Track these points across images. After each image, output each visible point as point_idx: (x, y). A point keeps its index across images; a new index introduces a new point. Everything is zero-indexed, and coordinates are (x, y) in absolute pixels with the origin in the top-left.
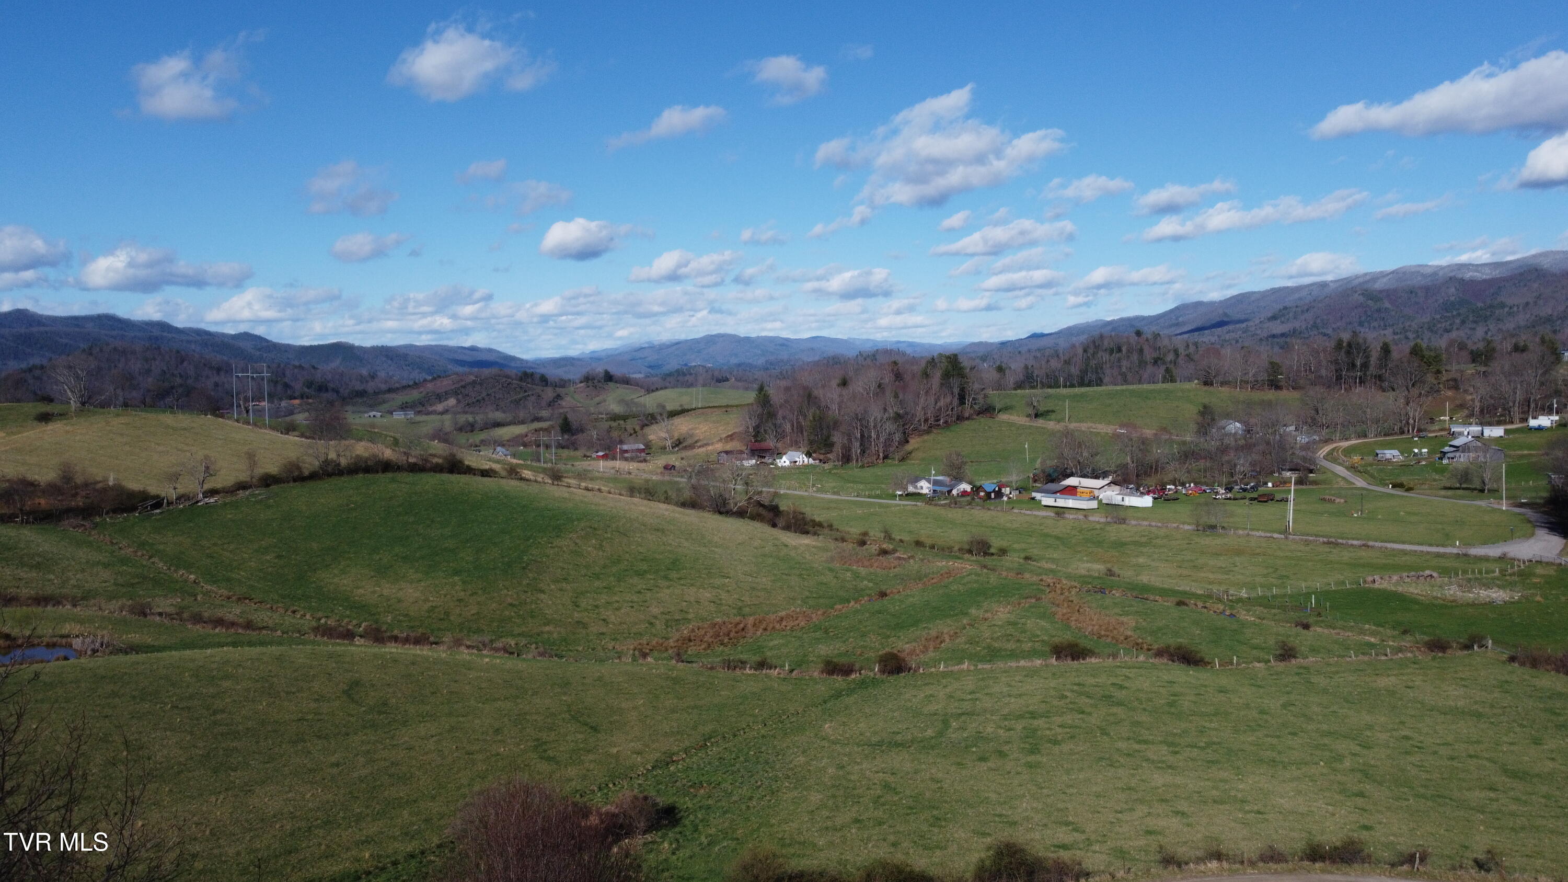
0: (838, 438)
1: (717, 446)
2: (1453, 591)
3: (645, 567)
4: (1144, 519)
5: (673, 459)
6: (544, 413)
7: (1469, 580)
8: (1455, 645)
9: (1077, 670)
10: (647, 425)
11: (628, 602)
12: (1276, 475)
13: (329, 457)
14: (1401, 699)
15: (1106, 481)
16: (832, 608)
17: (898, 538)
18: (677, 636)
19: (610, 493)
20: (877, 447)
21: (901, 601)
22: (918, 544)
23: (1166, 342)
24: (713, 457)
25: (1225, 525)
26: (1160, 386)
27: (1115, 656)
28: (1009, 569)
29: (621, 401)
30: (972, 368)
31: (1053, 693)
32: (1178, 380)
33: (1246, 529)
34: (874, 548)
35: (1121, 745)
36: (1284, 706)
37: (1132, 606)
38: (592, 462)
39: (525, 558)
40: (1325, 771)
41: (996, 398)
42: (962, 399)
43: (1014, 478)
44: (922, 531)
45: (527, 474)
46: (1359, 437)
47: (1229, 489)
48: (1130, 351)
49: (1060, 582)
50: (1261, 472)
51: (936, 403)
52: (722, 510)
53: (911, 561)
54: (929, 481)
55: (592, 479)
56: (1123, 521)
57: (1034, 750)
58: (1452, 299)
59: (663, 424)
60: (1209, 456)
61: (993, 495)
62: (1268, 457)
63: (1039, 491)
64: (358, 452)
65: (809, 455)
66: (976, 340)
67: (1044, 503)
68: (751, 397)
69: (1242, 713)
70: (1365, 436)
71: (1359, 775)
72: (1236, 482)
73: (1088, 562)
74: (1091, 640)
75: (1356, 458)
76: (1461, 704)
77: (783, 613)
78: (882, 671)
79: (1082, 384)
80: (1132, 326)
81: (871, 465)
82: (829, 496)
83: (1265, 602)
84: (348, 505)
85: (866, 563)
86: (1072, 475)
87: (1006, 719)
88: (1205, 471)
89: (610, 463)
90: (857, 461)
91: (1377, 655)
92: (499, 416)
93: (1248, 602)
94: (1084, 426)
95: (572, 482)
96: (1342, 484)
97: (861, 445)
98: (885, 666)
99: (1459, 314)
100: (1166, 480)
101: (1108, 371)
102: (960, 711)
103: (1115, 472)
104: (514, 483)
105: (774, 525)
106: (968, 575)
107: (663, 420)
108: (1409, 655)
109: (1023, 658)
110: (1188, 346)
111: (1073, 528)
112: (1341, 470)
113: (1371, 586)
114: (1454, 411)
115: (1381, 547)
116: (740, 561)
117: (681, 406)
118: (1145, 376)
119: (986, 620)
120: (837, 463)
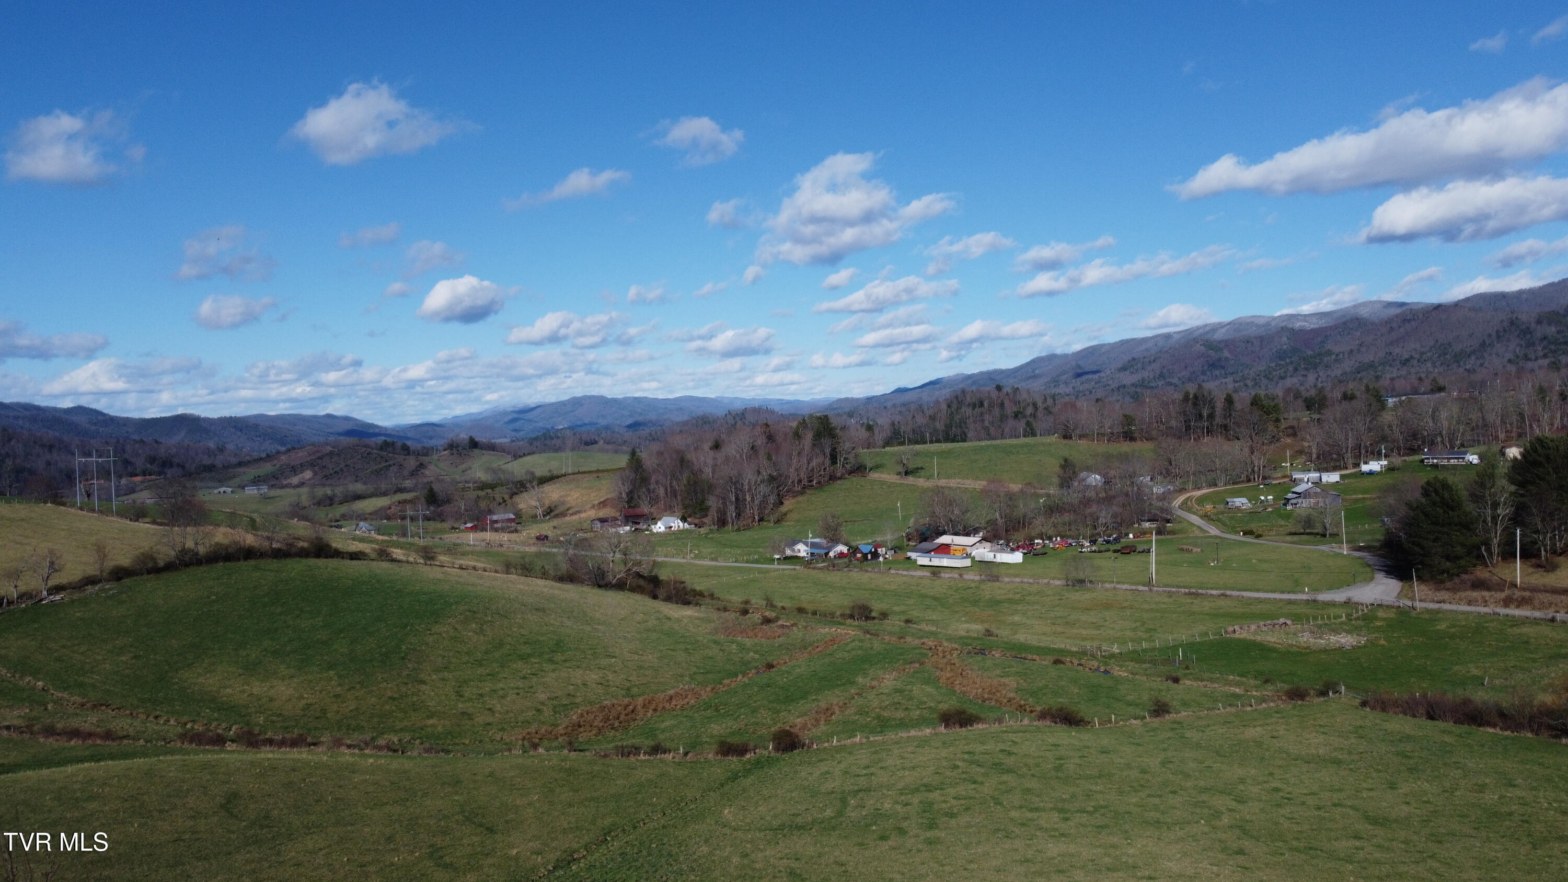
0: (712, 502)
1: (589, 513)
2: (1306, 638)
3: (528, 651)
4: (1016, 576)
5: (545, 528)
6: (407, 484)
7: (1320, 626)
8: (1312, 692)
9: (966, 737)
10: (516, 494)
11: (513, 688)
12: (1136, 526)
13: (186, 546)
14: (1267, 749)
15: (977, 538)
16: (722, 683)
17: (781, 605)
18: (567, 722)
19: (485, 571)
20: (752, 509)
21: (788, 673)
22: (801, 610)
23: (1025, 395)
24: (587, 525)
25: (1093, 579)
26: (1022, 440)
27: (1000, 721)
28: (890, 633)
29: (489, 469)
30: (842, 428)
31: (944, 763)
32: (1038, 433)
33: (1112, 582)
34: (756, 617)
35: (1015, 814)
36: (1163, 763)
37: (1012, 667)
38: (461, 535)
39: (403, 648)
40: (1205, 830)
41: (866, 457)
42: (834, 459)
43: (889, 537)
44: (803, 597)
45: (397, 553)
46: (1210, 486)
47: (1093, 542)
48: (991, 406)
49: (941, 644)
50: (1121, 524)
51: (808, 464)
52: (602, 583)
53: (795, 628)
54: (806, 544)
55: (464, 555)
56: (996, 578)
57: (932, 825)
58: (1285, 347)
59: (533, 492)
60: (1072, 509)
61: (869, 556)
62: (1128, 507)
63: (914, 550)
64: (217, 540)
65: (684, 519)
66: (842, 396)
67: (919, 563)
68: (623, 461)
69: (1125, 773)
70: (1216, 485)
71: (1237, 833)
72: (1099, 534)
73: (966, 622)
74: (975, 704)
75: (1209, 507)
76: (1321, 751)
77: (672, 692)
78: (777, 749)
79: (948, 440)
81: (747, 528)
82: (707, 563)
83: (1135, 657)
84: (209, 597)
85: (750, 633)
86: (944, 533)
87: (902, 794)
89: (480, 535)
90: (733, 524)
91: (1242, 705)
92: (359, 488)
93: (1120, 658)
94: (952, 483)
95: (445, 560)
96: (1197, 533)
97: (736, 508)
98: (779, 743)
99: (1291, 362)
100: (1033, 535)
101: (972, 427)
102: (856, 788)
103: (985, 528)
104: (385, 565)
105: (655, 597)
106: (852, 641)
107: (533, 488)
108: (1272, 704)
109: (913, 727)
111: (950, 588)
112: (1195, 519)
113: (1232, 636)
114: (1293, 457)
115: (1238, 596)
116: (625, 638)
117: (550, 471)
118: (1007, 430)
119: (873, 688)
120: (712, 527)
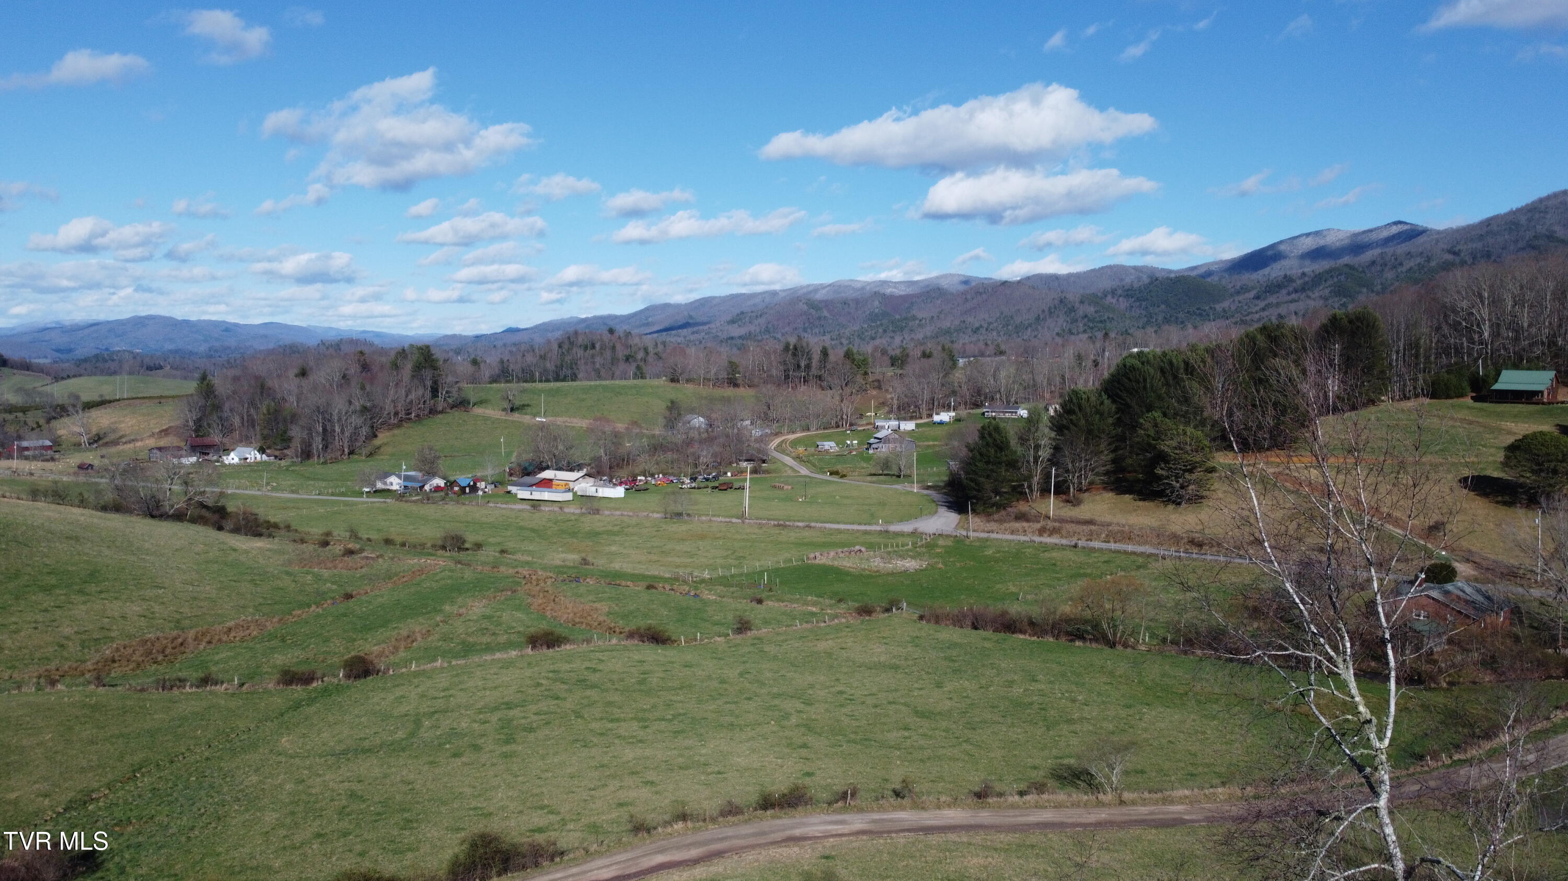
0: (296, 433)
1: (147, 442)
2: (877, 563)
3: (53, 581)
4: (617, 509)
5: (90, 457)
7: (889, 553)
8: (878, 609)
9: (552, 658)
10: (55, 418)
11: (30, 623)
12: (735, 465)
14: (836, 659)
15: (581, 474)
16: (291, 614)
17: (366, 536)
18: (97, 657)
19: (4, 497)
20: (341, 441)
21: (368, 602)
22: (388, 542)
23: (636, 340)
24: (143, 455)
25: (690, 512)
26: (632, 382)
27: (588, 641)
28: (484, 564)
29: (20, 390)
30: (445, 361)
31: (529, 682)
32: (648, 376)
33: (708, 515)
34: (338, 549)
35: (595, 725)
36: (741, 675)
37: (605, 592)
40: (775, 729)
41: (470, 391)
42: (435, 392)
43: (489, 472)
44: (392, 529)
46: (803, 430)
47: (694, 479)
48: (603, 348)
49: (536, 573)
50: (721, 463)
51: (407, 396)
52: (154, 513)
53: (380, 560)
54: (399, 477)
56: (597, 512)
57: (510, 740)
58: (877, 311)
59: (77, 417)
60: (675, 448)
61: (467, 490)
63: (515, 484)
65: (262, 450)
66: (449, 332)
67: (519, 496)
68: (191, 387)
69: (705, 684)
70: (808, 430)
71: (803, 729)
72: (699, 472)
73: (562, 552)
74: (566, 628)
75: (801, 449)
76: (882, 659)
77: (231, 624)
78: (348, 676)
79: (557, 379)
80: (605, 324)
81: (335, 461)
82: (287, 495)
83: (724, 581)
85: (330, 565)
86: (547, 468)
87: (480, 713)
88: (672, 462)
90: (319, 456)
91: (817, 622)
93: (710, 583)
94: (560, 420)
96: (790, 472)
97: (323, 439)
98: (351, 670)
99: (881, 325)
100: (637, 471)
101: (582, 367)
102: (432, 710)
103: (589, 465)
105: (220, 528)
106: (442, 572)
107: (77, 412)
108: (843, 620)
109: (499, 651)
110: (656, 345)
111: (549, 520)
112: (788, 460)
113: (813, 562)
114: (877, 408)
116: (179, 569)
117: (101, 396)
118: (617, 373)
119: (460, 615)
120: (295, 460)
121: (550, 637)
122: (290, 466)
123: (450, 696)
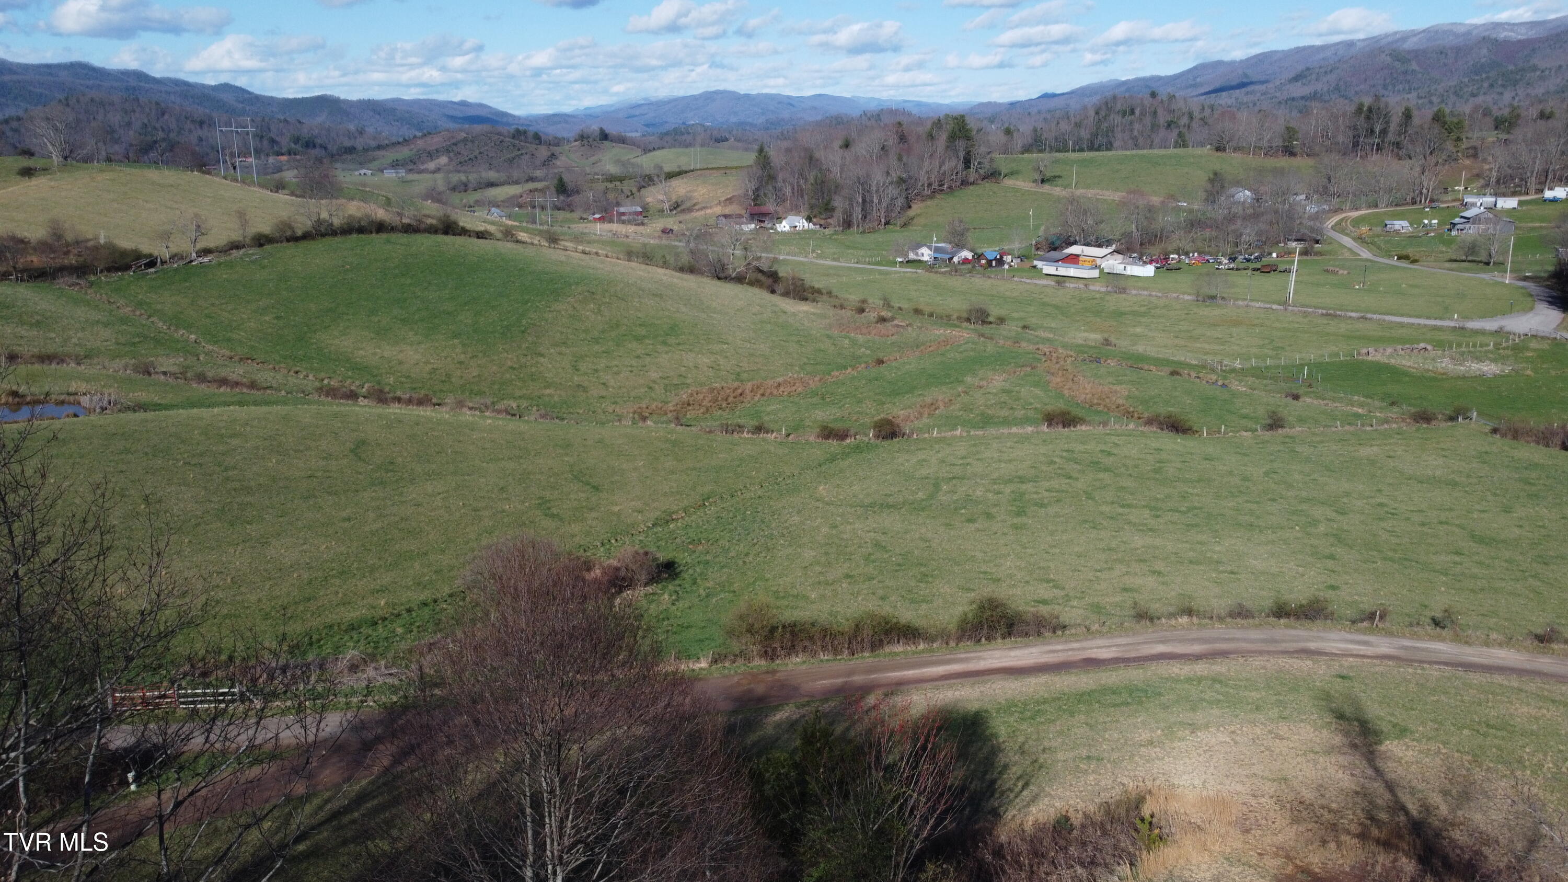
0: (839, 203)
1: (715, 209)
2: (1445, 364)
3: (644, 333)
4: (1144, 289)
5: (671, 222)
6: (538, 173)
7: (1462, 354)
8: (1440, 417)
9: (1067, 437)
10: (644, 187)
11: (627, 366)
12: (1282, 245)
13: (322, 217)
14: (1380, 468)
15: (1110, 250)
16: (830, 374)
17: (898, 305)
18: (676, 400)
19: (607, 256)
20: (877, 213)
21: (898, 369)
22: (917, 311)
23: (1181, 104)
24: (712, 221)
25: (1225, 295)
26: (1172, 151)
27: (1105, 424)
28: (1006, 338)
29: (618, 162)
30: (979, 130)
31: (1042, 459)
32: (1191, 145)
33: (1246, 300)
34: (873, 316)
35: (1106, 509)
36: (1266, 474)
37: (1126, 375)
38: (589, 225)
39: (524, 322)
40: (1299, 535)
41: (1002, 162)
42: (967, 163)
43: (1016, 246)
44: (921, 299)
45: (522, 236)
46: (1370, 207)
47: (1233, 259)
48: (1143, 114)
49: (1056, 351)
50: (1266, 242)
51: (940, 167)
52: (720, 275)
53: (910, 329)
54: (930, 249)
55: (589, 242)
56: (1123, 290)
57: (1020, 513)
58: (1483, 60)
59: (660, 186)
60: (1215, 225)
61: (994, 263)
62: (1276, 226)
63: (1041, 259)
64: (350, 212)
65: (809, 219)
66: (985, 100)
67: (1045, 272)
68: (750, 158)
69: (1225, 480)
70: (1376, 206)
71: (1332, 539)
72: (1240, 252)
73: (1085, 331)
74: (1083, 408)
75: (1364, 229)
76: (1438, 473)
77: (780, 379)
78: (877, 437)
79: (1091, 148)
80: (1148, 87)
81: (873, 231)
82: (829, 263)
83: (1258, 373)
84: (343, 266)
85: (864, 331)
86: (1075, 243)
87: (995, 483)
88: (1210, 240)
89: (607, 226)
90: (858, 226)
91: (1363, 425)
92: (492, 175)
93: (1241, 373)
94: (1091, 193)
95: (569, 245)
96: (1347, 255)
97: (863, 210)
98: (880, 431)
99: (1488, 77)
100: (1170, 249)
101: (1119, 135)
102: (951, 475)
103: (1119, 240)
104: (510, 245)
105: (773, 292)
106: (966, 343)
107: (661, 181)
108: (1394, 426)
109: (1015, 425)
110: (1203, 109)
111: (1073, 297)
112: (1347, 241)
113: (1365, 358)
114: (1469, 181)
115: (1379, 320)
116: (739, 327)
117: (679, 167)
118: (1157, 141)
119: (981, 387)
120: (837, 228)
121: (1067, 417)
122: (833, 235)
123: (967, 464)
